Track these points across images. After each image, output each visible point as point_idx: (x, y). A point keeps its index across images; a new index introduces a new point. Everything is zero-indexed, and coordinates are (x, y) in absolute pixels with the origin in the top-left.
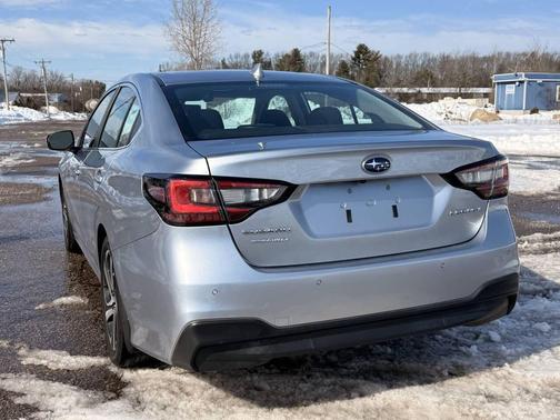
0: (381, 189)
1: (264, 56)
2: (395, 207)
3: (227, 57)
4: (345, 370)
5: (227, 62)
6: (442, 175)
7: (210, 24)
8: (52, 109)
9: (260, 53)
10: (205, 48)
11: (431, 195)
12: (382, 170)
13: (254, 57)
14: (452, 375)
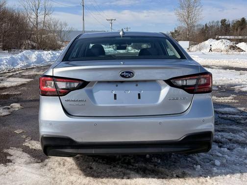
0: (133, 86)
1: (226, 22)
2: (139, 95)
3: (208, 23)
4: (131, 167)
5: (208, 25)
6: (165, 81)
7: (198, 8)
8: (130, 48)
9: (225, 20)
10: (194, 19)
11: (160, 90)
12: (129, 77)
13: (221, 22)
14: (178, 177)
